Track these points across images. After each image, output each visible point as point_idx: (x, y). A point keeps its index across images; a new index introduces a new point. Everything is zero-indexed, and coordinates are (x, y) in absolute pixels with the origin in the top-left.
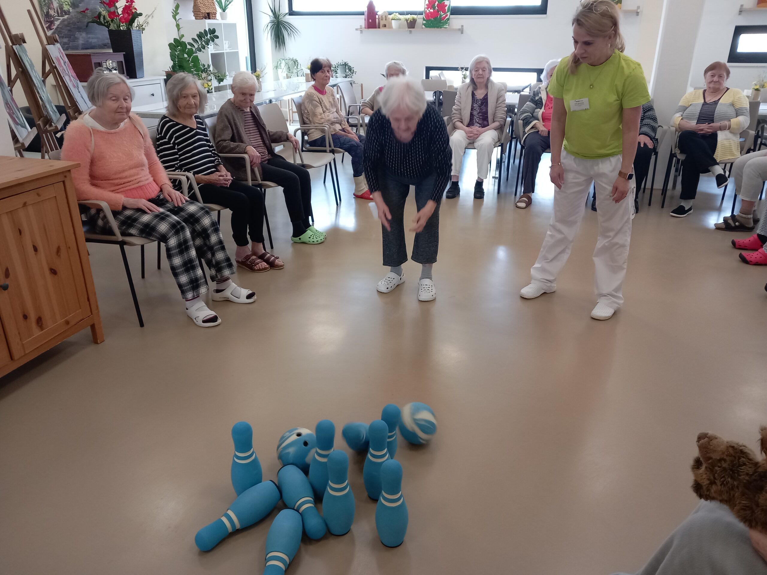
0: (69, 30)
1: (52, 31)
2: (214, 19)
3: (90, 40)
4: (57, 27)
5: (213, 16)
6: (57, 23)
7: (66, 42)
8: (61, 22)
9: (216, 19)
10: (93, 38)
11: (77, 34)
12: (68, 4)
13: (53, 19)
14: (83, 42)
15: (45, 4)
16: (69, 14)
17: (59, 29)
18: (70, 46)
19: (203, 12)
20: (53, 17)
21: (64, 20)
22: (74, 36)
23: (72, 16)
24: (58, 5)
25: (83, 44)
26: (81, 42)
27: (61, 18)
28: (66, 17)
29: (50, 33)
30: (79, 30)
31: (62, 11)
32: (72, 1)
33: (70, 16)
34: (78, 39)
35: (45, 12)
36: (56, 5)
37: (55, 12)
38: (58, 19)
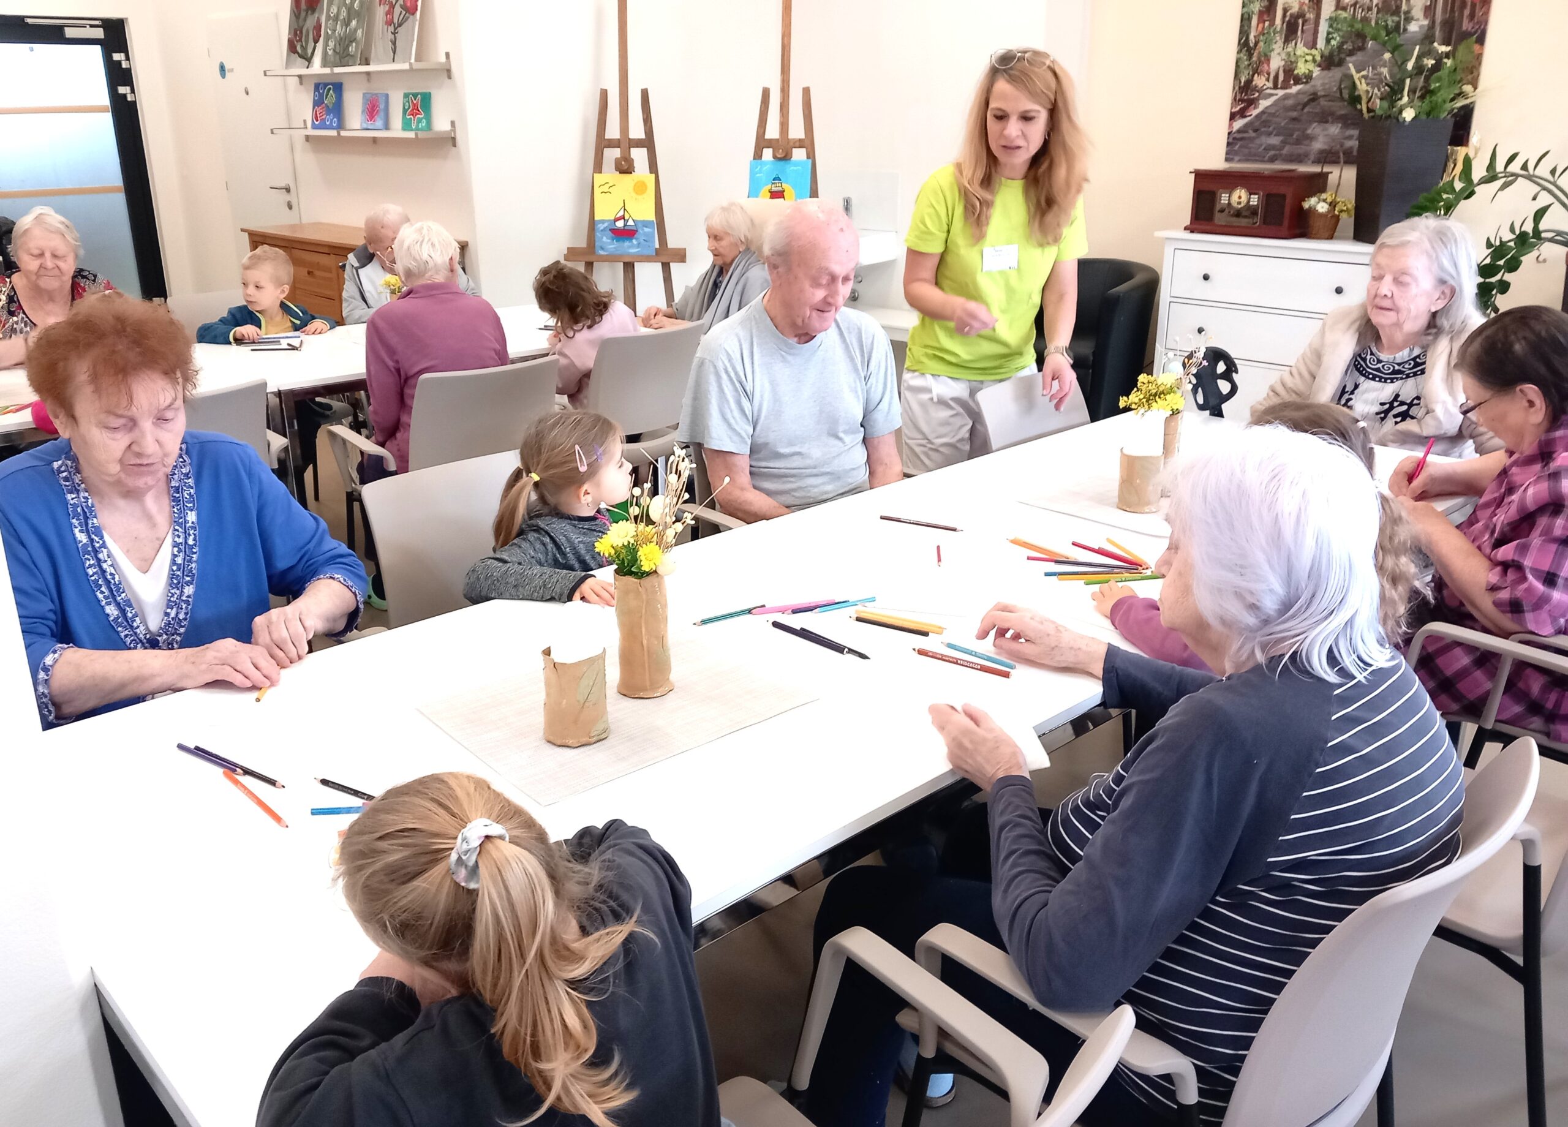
0: (1294, 119)
1: (1249, 119)
3: (1350, 143)
4: (1263, 112)
6: (1264, 104)
7: (1275, 146)
8: (1276, 101)
11: (1314, 129)
12: (1314, 61)
13: (1257, 94)
14: (1326, 147)
15: (1249, 65)
16: (1307, 83)
17: (1264, 117)
18: (1281, 155)
20: (1261, 91)
21: (1286, 97)
22: (1306, 129)
23: (1314, 86)
24: (1283, 63)
25: (1321, 152)
26: (1318, 145)
27: (1281, 93)
28: (1295, 89)
29: (1239, 124)
30: (1324, 118)
31: (1290, 75)
32: (1327, 53)
33: (1307, 87)
34: (1311, 138)
35: (1243, 81)
36: (1276, 63)
37: (1268, 80)
38: (1272, 95)
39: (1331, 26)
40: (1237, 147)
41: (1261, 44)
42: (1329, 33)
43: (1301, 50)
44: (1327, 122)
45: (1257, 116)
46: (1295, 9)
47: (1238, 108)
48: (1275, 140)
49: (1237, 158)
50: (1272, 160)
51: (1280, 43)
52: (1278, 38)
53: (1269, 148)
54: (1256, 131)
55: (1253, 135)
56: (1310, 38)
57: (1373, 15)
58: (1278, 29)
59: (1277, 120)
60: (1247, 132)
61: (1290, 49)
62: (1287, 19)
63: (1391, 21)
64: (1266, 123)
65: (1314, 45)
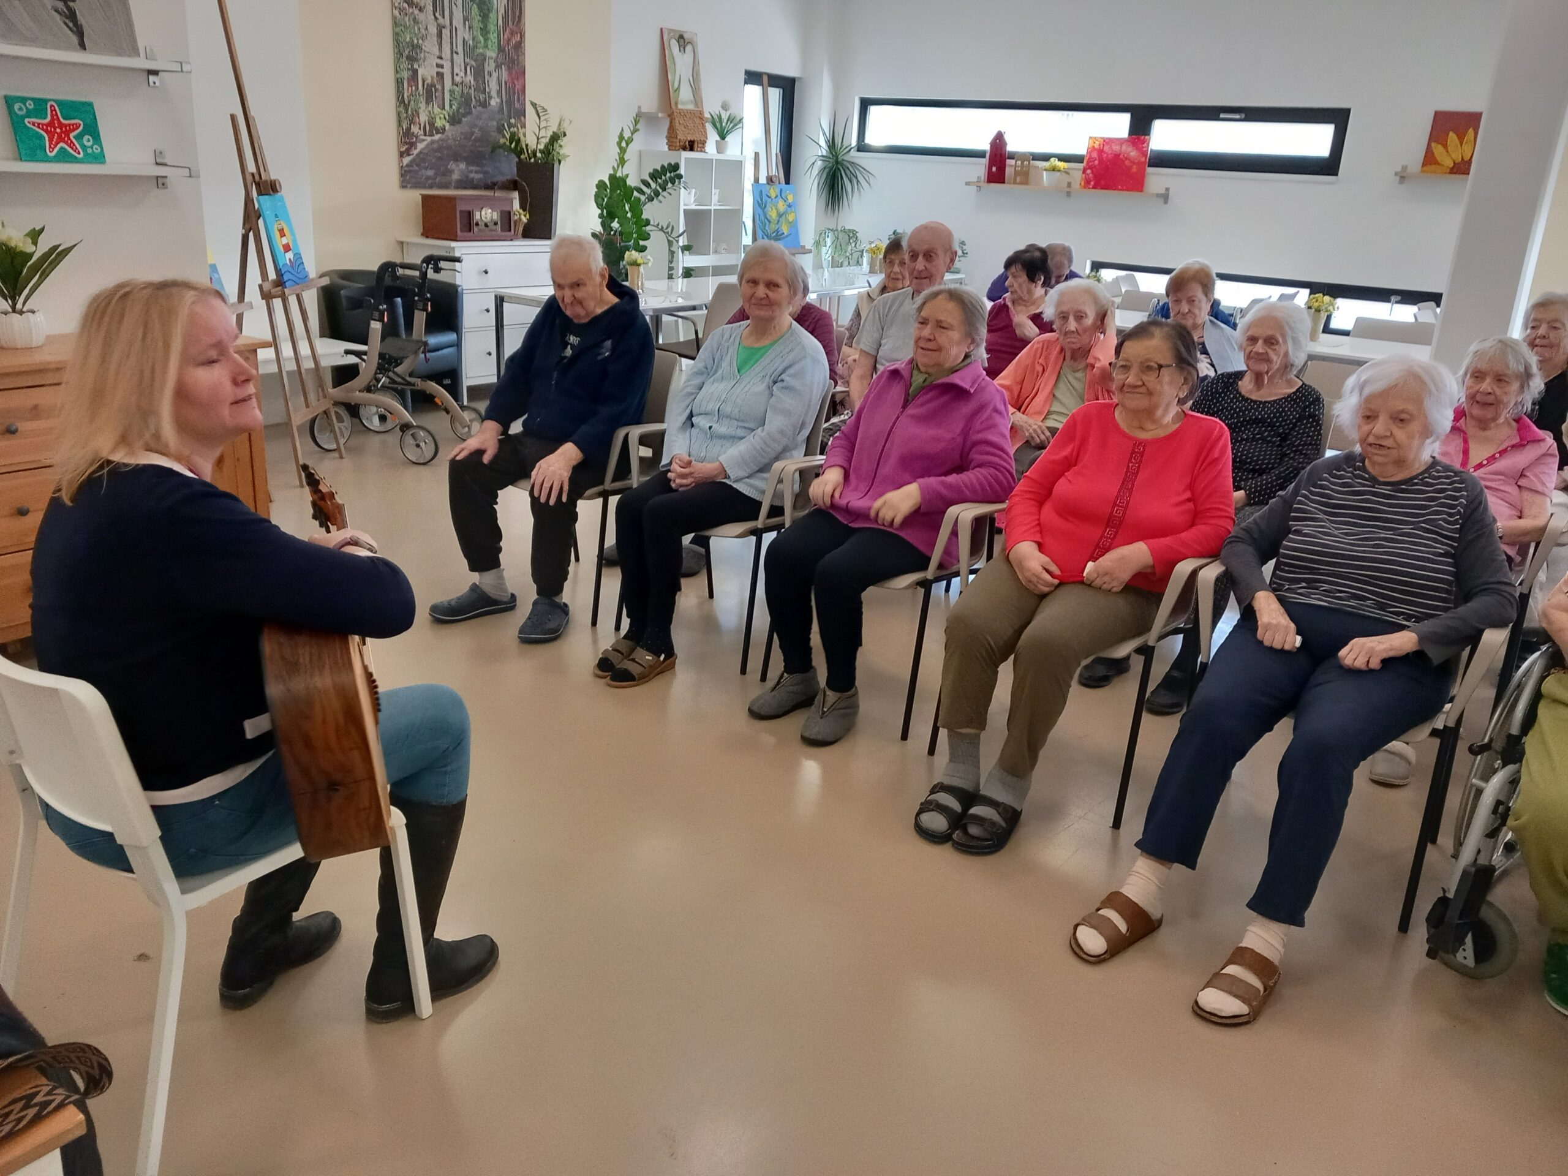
0: (440, 158)
1: (411, 157)
2: (701, 151)
3: (472, 175)
4: (421, 152)
5: (700, 145)
6: (420, 146)
7: (430, 176)
8: (427, 146)
9: (705, 152)
10: (476, 172)
11: (452, 165)
12: (445, 119)
13: (415, 139)
14: (459, 178)
15: (407, 117)
16: (443, 133)
17: (421, 156)
19: (682, 138)
20: (417, 137)
21: (433, 142)
22: (447, 166)
23: (448, 136)
24: (427, 118)
25: (459, 181)
26: (456, 176)
27: (429, 139)
28: (437, 137)
29: (406, 160)
30: (456, 158)
31: (432, 128)
32: (451, 114)
33: (444, 136)
34: (451, 172)
35: (404, 128)
36: (423, 118)
37: (420, 129)
38: (424, 140)
39: (451, 96)
40: (408, 177)
41: (412, 102)
42: (450, 101)
43: (437, 110)
44: (457, 161)
45: (417, 155)
46: (429, 81)
47: (404, 149)
48: (431, 173)
49: (409, 185)
50: (431, 187)
51: (424, 103)
52: (422, 100)
53: (428, 178)
54: (417, 165)
55: (417, 168)
56: (441, 102)
57: (472, 91)
58: (421, 93)
59: (429, 158)
60: (412, 166)
61: (430, 108)
62: (425, 86)
63: (482, 97)
64: (423, 160)
65: (444, 108)
